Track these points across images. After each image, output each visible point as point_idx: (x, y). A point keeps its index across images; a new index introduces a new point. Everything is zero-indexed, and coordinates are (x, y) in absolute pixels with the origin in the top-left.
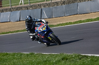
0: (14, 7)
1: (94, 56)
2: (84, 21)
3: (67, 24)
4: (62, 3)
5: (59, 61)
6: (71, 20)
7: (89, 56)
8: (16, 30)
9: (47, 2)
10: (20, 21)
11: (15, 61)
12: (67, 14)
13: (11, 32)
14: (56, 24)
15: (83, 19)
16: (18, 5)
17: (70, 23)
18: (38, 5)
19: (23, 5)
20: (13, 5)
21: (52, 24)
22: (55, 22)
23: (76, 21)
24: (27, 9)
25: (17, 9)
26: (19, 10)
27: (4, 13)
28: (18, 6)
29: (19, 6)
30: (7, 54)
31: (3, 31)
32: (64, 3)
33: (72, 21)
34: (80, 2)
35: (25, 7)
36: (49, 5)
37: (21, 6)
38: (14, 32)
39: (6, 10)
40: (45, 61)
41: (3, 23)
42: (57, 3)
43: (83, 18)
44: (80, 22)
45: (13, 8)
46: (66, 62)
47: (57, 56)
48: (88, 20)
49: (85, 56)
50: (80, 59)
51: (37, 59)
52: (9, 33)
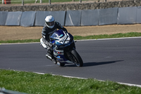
0: (27, 5)
1: (136, 87)
2: (125, 35)
3: (100, 37)
4: (96, 5)
5: (86, 90)
6: (107, 31)
7: (129, 87)
8: (28, 38)
9: (75, 3)
10: (34, 26)
11: (23, 83)
12: (102, 22)
13: (21, 41)
14: (85, 35)
15: (124, 32)
16: (34, 2)
17: (105, 35)
18: (62, 5)
19: (40, 4)
20: (26, 3)
21: (79, 35)
22: (84, 33)
23: (113, 33)
24: (46, 10)
25: (32, 8)
26: (34, 10)
27: (13, 12)
28: (33, 5)
29: (35, 4)
30: (13, 73)
31: (9, 39)
32: (99, 6)
33: (109, 34)
34: (122, 6)
35: (42, 7)
36: (77, 7)
37: (38, 4)
38: (25, 41)
39: (16, 8)
40: (66, 88)
41: (10, 28)
42: (89, 5)
43: (125, 30)
44: (120, 35)
45: (25, 7)
46: (95, 92)
47: (83, 81)
48: (131, 34)
49: (123, 86)
50: (116, 89)
51: (55, 83)
52: (17, 41)
